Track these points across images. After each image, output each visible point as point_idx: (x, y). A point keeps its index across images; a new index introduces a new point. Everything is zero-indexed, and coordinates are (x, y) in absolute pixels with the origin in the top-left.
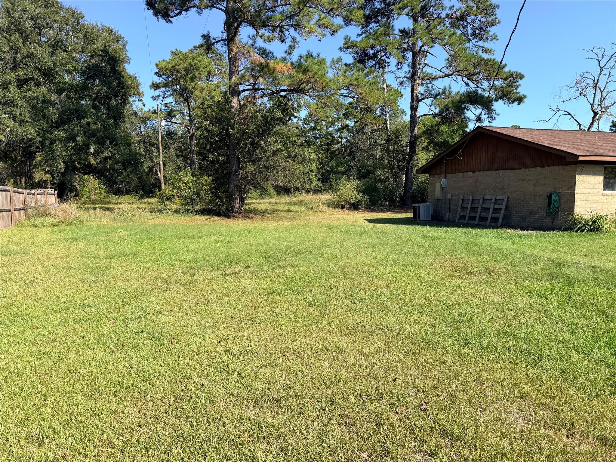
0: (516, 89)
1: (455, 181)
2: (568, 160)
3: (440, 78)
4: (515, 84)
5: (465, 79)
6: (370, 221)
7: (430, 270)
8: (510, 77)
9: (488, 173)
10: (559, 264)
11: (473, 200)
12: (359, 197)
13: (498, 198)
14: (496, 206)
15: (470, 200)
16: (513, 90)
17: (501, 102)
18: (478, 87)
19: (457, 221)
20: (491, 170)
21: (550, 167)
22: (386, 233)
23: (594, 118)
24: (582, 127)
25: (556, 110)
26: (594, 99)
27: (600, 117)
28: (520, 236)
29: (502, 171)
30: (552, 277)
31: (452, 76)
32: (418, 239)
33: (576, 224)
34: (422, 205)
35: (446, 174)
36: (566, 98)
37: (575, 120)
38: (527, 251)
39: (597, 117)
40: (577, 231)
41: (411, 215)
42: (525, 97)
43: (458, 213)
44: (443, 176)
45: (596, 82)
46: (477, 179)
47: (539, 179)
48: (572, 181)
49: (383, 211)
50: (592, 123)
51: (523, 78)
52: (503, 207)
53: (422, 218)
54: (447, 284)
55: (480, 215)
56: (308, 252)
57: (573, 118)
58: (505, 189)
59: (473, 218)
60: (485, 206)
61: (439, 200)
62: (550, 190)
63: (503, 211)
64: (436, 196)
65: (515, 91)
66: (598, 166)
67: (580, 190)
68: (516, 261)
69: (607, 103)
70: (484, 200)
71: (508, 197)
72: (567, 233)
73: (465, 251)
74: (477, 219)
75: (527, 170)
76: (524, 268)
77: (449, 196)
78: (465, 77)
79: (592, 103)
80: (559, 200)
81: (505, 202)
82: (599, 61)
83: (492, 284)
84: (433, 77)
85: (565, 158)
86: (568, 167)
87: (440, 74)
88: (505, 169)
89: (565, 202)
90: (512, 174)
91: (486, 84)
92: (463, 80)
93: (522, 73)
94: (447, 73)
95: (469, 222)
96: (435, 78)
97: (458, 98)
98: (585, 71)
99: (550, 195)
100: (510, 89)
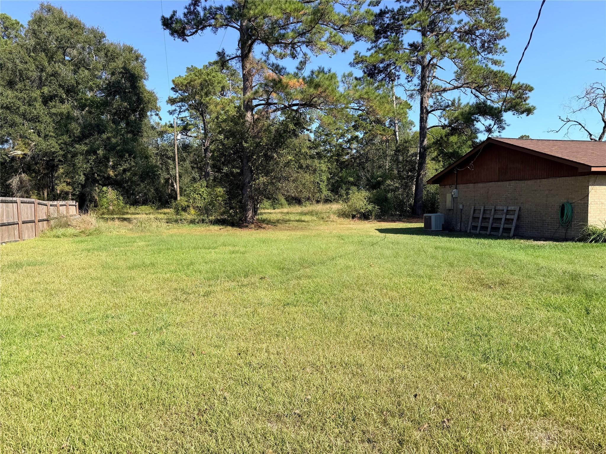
0: (525, 101)
1: (466, 192)
2: (580, 170)
3: (449, 90)
4: (524, 96)
5: (474, 91)
6: (381, 231)
7: (445, 282)
8: (520, 89)
9: (499, 183)
10: (575, 277)
11: (484, 210)
12: (370, 207)
13: (509, 209)
14: (508, 217)
15: (482, 211)
16: (522, 102)
17: (510, 113)
18: (487, 98)
19: (468, 232)
20: (502, 181)
21: (563, 178)
22: (398, 243)
24: (593, 137)
25: (566, 120)
26: (604, 109)
28: (533, 247)
29: (513, 181)
30: (569, 289)
31: (461, 88)
32: (431, 250)
33: (589, 235)
34: (433, 215)
35: (457, 184)
36: (576, 108)
37: (586, 130)
38: (542, 263)
40: (591, 242)
41: (422, 225)
42: (534, 108)
43: (470, 223)
44: (454, 186)
46: (488, 189)
47: (551, 190)
48: (586, 191)
49: (394, 221)
50: (603, 134)
51: (532, 90)
52: (515, 217)
53: (433, 228)
54: (463, 297)
55: (492, 225)
56: (323, 263)
57: (584, 128)
58: (517, 199)
59: (484, 228)
60: (497, 216)
61: (450, 210)
62: (563, 200)
63: (515, 221)
64: (447, 206)
65: (524, 103)
67: (593, 200)
68: (531, 273)
70: (495, 210)
71: (520, 208)
72: (581, 244)
73: (479, 263)
74: (489, 229)
75: (539, 181)
76: (540, 280)
77: (461, 207)
78: (474, 89)
79: (602, 113)
80: (572, 210)
81: (517, 212)
83: (508, 297)
84: (442, 89)
85: (577, 169)
86: (580, 178)
87: (449, 86)
88: (517, 180)
89: (578, 212)
90: (523, 185)
91: (495, 96)
92: (472, 92)
93: (531, 85)
94: (456, 85)
95: (481, 232)
96: (445, 90)
97: (467, 109)
98: (595, 82)
99: (563, 206)
100: (518, 100)
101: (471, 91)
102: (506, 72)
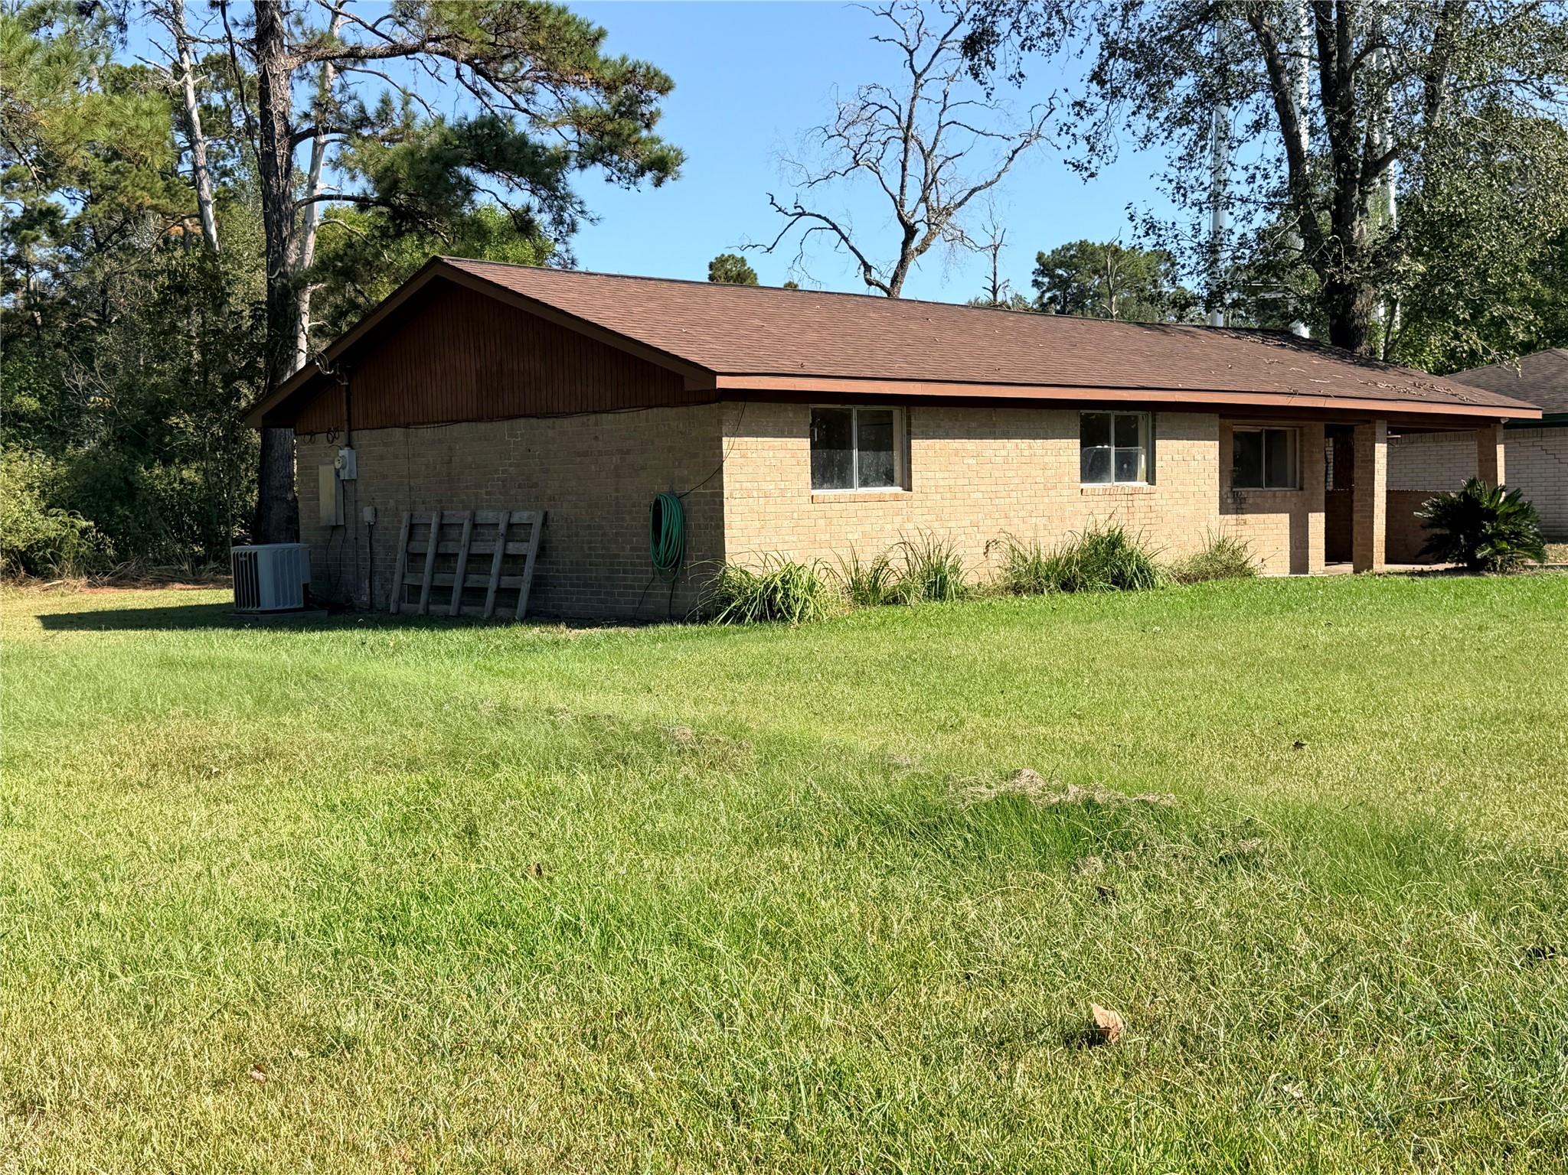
0: (648, 126)
1: (382, 457)
2: (690, 386)
3: (373, 57)
4: (645, 109)
5: (466, 70)
8: (627, 82)
9: (482, 427)
11: (442, 527)
12: (50, 526)
13: (515, 520)
14: (513, 548)
15: (434, 528)
16: (636, 131)
17: (597, 171)
18: (517, 106)
19: (393, 609)
20: (491, 420)
21: (655, 410)
23: (906, 244)
24: (875, 275)
25: (791, 211)
26: (903, 181)
27: (926, 243)
29: (522, 422)
31: (420, 55)
33: (729, 600)
34: (264, 552)
35: (350, 430)
36: (816, 172)
37: (852, 248)
39: (916, 243)
40: (725, 621)
41: (227, 596)
42: (679, 159)
43: (397, 578)
44: (343, 437)
45: (905, 125)
46: (450, 448)
47: (628, 452)
48: (714, 455)
49: (162, 582)
50: (903, 263)
51: (669, 88)
52: (529, 549)
53: (268, 600)
55: (465, 581)
57: (846, 240)
58: (536, 485)
59: (441, 593)
60: (479, 548)
61: (335, 528)
62: (660, 488)
63: (530, 563)
64: (323, 513)
65: (644, 133)
66: (790, 407)
67: (737, 485)
69: (943, 196)
70: (475, 526)
71: (546, 514)
74: (456, 596)
75: (593, 418)
77: (367, 515)
78: (467, 62)
79: (896, 192)
80: (685, 520)
81: (536, 531)
82: (911, 53)
84: (344, 50)
85: (680, 379)
86: (699, 411)
87: (371, 42)
88: (531, 416)
89: (699, 526)
90: (550, 433)
91: (545, 98)
92: (459, 76)
93: (665, 71)
94: (398, 40)
95: (432, 608)
96: (355, 55)
97: (435, 139)
98: (870, 83)
99: (658, 503)
100: (627, 125)
101: (458, 70)
102: (571, 12)
